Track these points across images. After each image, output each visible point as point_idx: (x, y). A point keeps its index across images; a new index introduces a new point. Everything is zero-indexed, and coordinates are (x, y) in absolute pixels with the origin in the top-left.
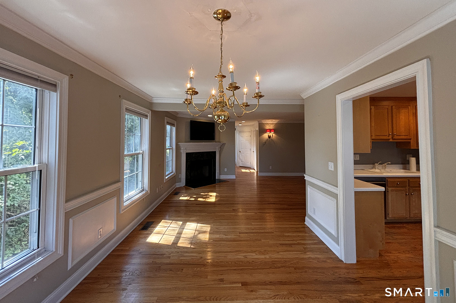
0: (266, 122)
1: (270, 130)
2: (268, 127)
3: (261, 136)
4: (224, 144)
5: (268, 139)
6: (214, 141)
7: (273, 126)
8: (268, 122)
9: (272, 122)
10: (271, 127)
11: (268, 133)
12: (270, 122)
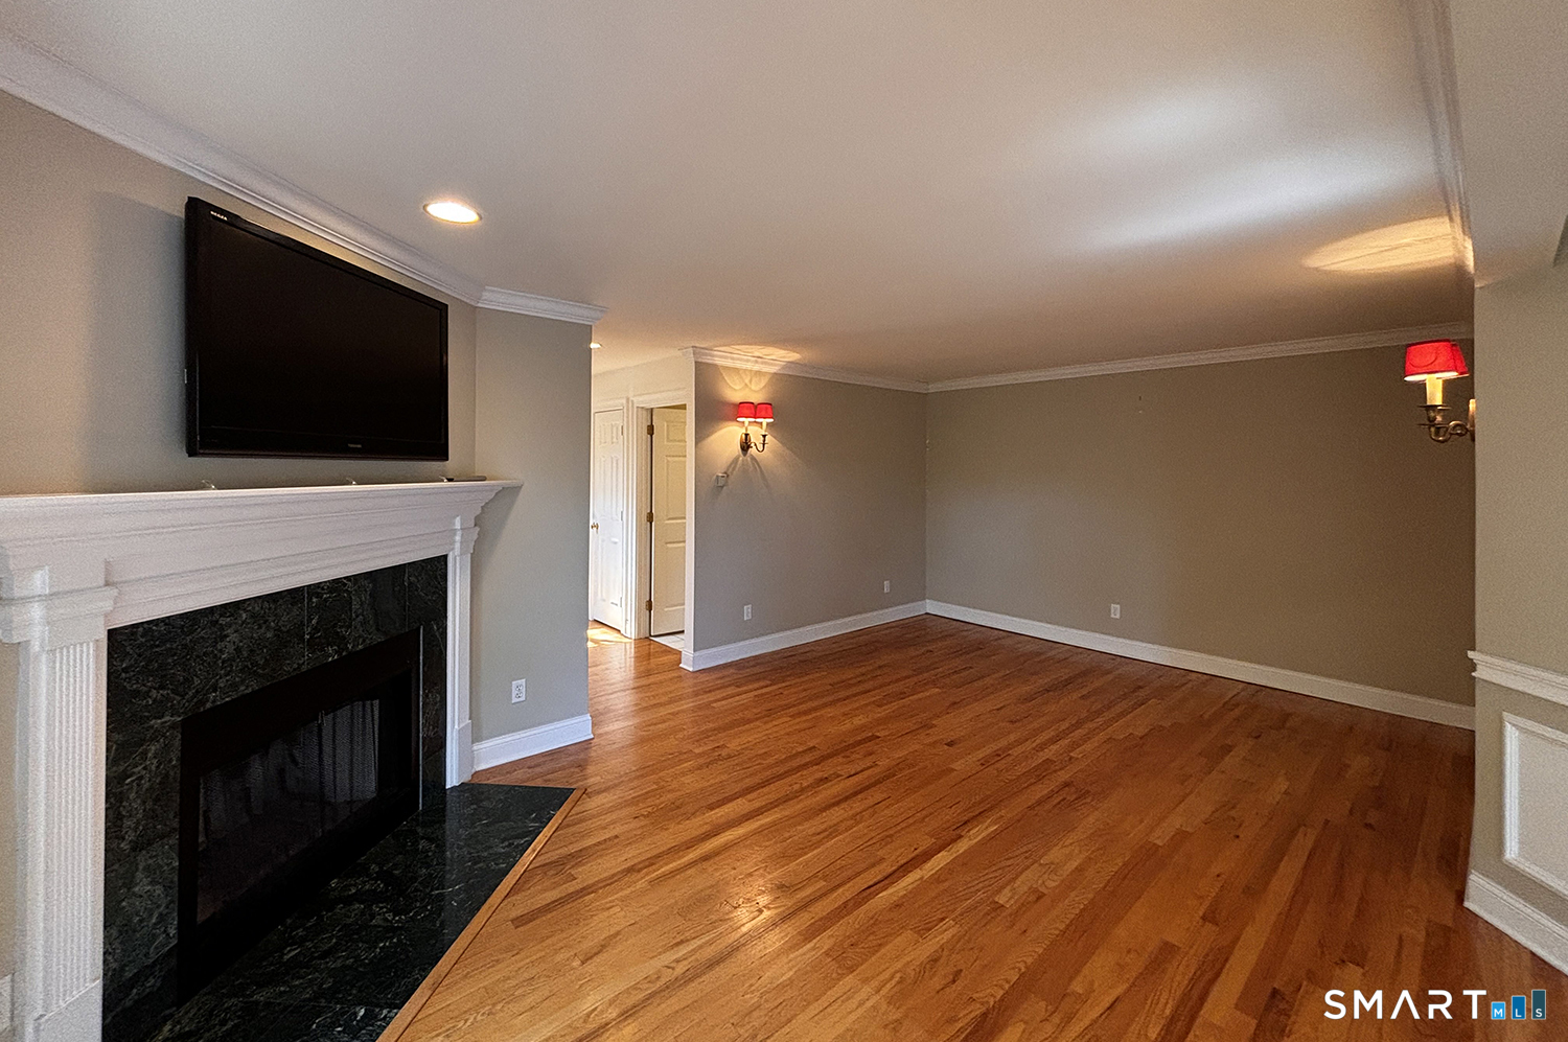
0: (729, 363)
1: (753, 410)
2: (737, 391)
3: (704, 439)
4: (510, 492)
5: (737, 459)
6: (434, 466)
7: (762, 385)
8: (738, 364)
9: (756, 368)
10: (755, 393)
11: (747, 420)
12: (749, 366)
